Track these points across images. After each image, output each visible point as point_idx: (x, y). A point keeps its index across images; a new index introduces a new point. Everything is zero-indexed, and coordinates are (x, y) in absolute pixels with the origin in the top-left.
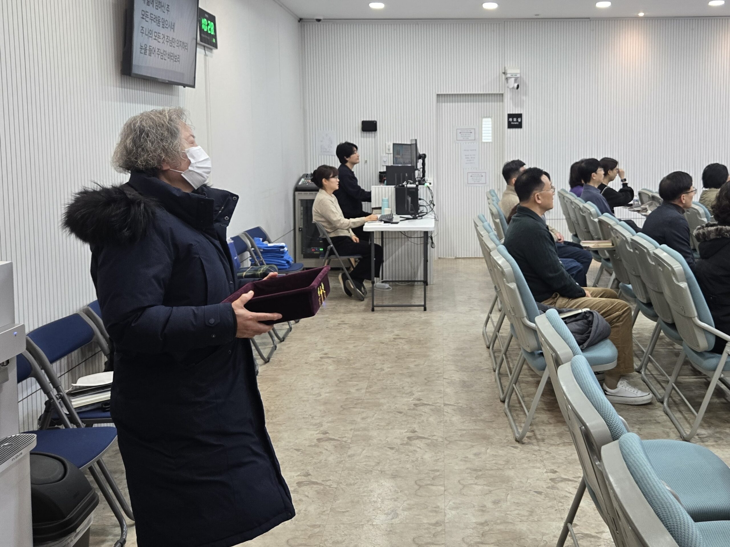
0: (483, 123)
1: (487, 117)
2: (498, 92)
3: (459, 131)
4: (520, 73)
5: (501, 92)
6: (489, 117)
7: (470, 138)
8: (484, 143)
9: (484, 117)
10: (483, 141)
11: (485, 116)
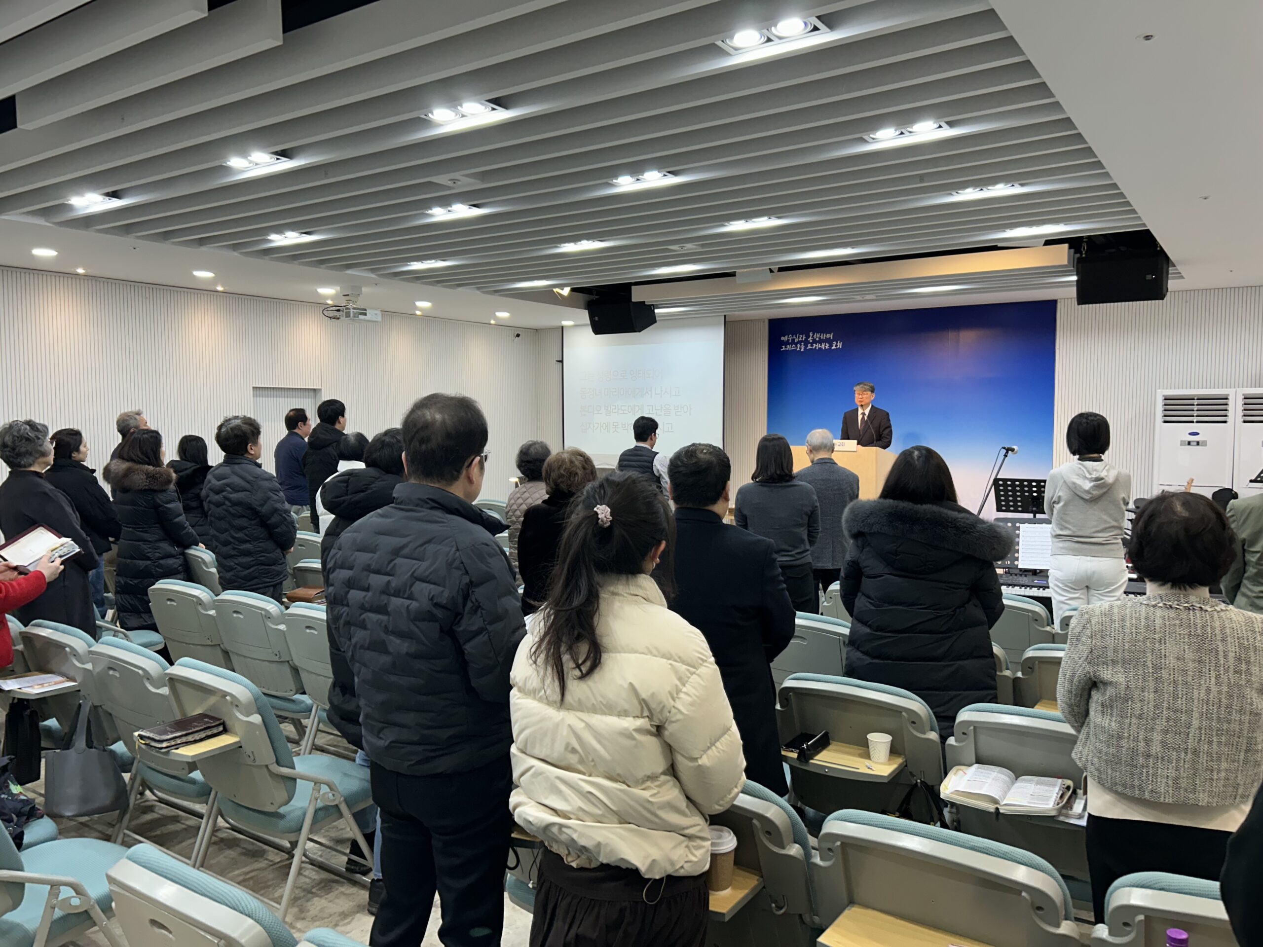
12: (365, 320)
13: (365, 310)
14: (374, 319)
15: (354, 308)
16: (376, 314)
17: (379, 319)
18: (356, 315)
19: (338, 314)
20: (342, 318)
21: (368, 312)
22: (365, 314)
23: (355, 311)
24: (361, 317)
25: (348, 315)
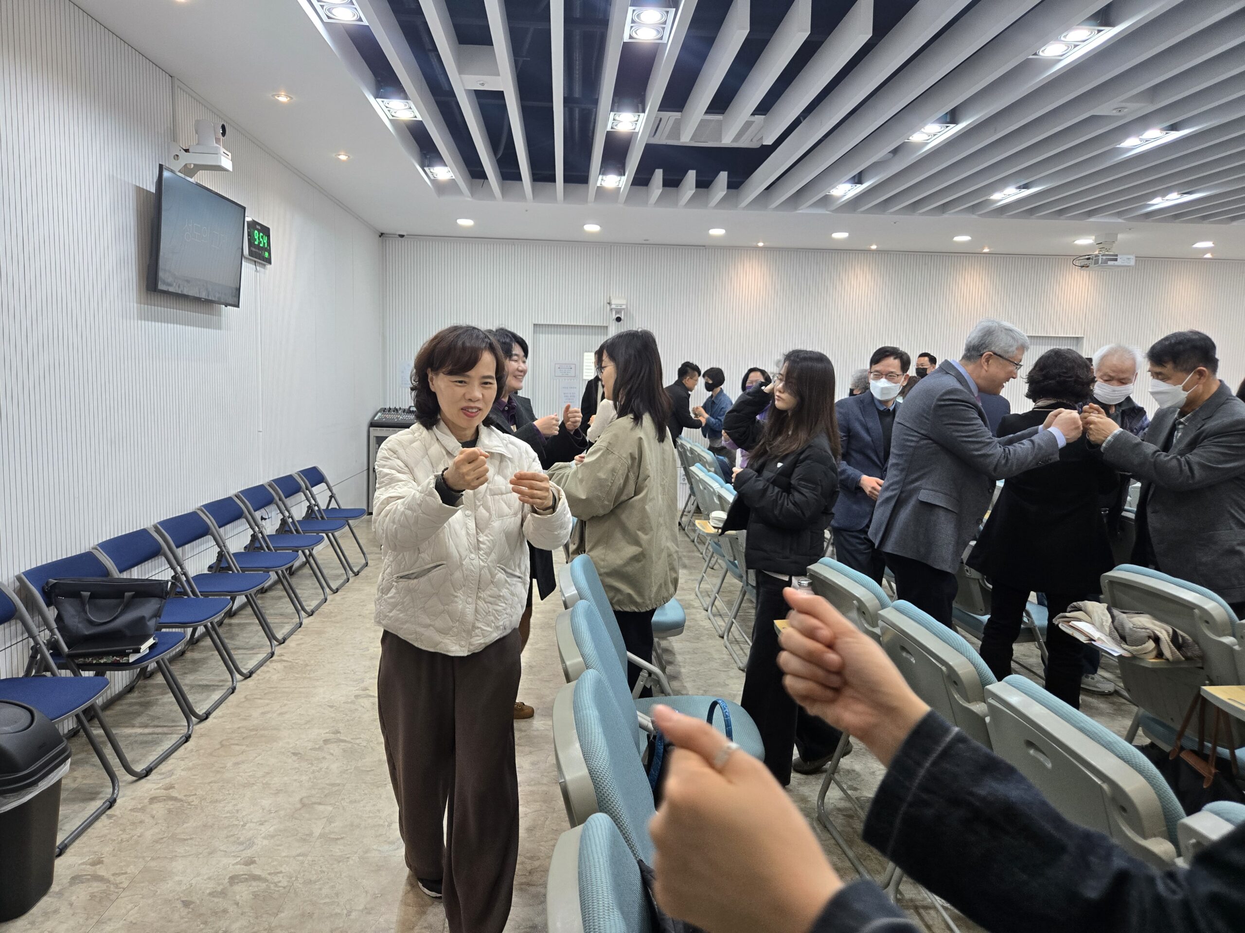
0: (585, 358)
1: (589, 351)
2: (601, 325)
3: (557, 366)
4: (627, 305)
5: (605, 325)
7: (570, 374)
9: (586, 351)
12: (1114, 266)
13: (1117, 255)
14: (1126, 264)
15: (1102, 256)
16: (1129, 259)
17: (1132, 263)
18: (1105, 262)
19: (1087, 262)
20: (1091, 266)
21: (1118, 258)
22: (1116, 260)
23: (1104, 257)
24: (1110, 263)
25: (1096, 262)
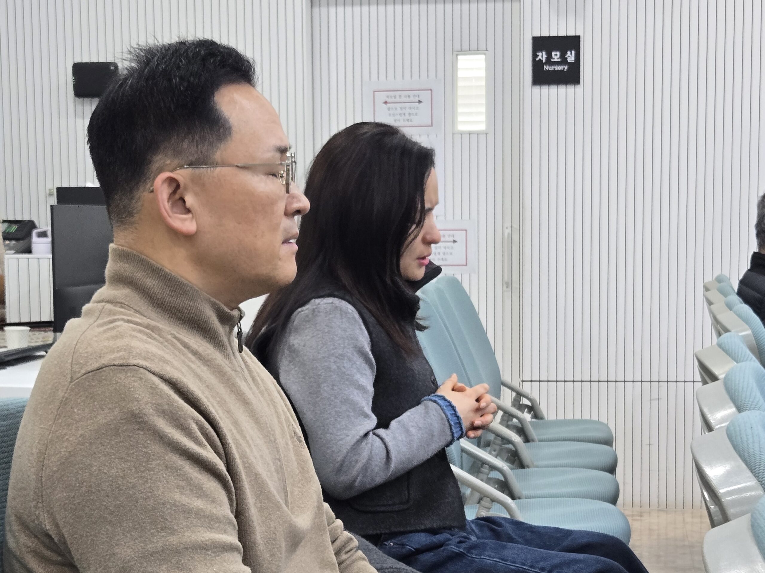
0: (460, 70)
1: (470, 51)
3: (381, 97)
6: (477, 51)
7: (416, 121)
8: (462, 134)
9: (462, 51)
10: (461, 127)
11: (466, 46)
